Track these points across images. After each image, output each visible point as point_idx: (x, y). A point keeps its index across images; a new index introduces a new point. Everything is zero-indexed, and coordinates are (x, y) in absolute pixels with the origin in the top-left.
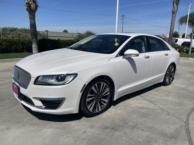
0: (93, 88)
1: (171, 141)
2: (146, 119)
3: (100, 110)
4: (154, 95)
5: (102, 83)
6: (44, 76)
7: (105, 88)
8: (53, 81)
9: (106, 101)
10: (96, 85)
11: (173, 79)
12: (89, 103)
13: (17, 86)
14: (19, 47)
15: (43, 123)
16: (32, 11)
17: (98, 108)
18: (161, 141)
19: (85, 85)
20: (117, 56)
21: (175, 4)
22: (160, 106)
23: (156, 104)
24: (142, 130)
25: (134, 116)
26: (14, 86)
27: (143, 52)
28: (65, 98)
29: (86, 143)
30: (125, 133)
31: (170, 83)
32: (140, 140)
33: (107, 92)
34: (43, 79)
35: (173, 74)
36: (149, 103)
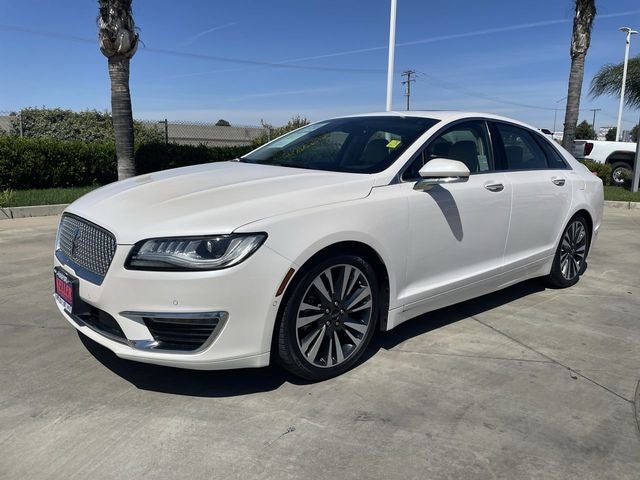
0: (318, 283)
1: (589, 462)
2: (497, 391)
3: (341, 359)
4: (522, 315)
5: (348, 269)
6: (158, 241)
7: (357, 286)
8: (187, 257)
9: (362, 329)
10: (328, 273)
11: (584, 267)
12: (305, 333)
13: (70, 277)
14: (75, 170)
15: (153, 399)
16: (119, 56)
17: (334, 354)
18: (553, 463)
19: (292, 270)
20: (395, 181)
21: (580, 27)
22: (546, 351)
23: (531, 344)
24: (487, 425)
25: (458, 381)
26: (61, 276)
27: (480, 172)
28: (226, 314)
29: (295, 464)
30: (429, 435)
31: (574, 281)
32: (480, 457)
33: (365, 300)
34: (155, 249)
35: (583, 248)
36: (505, 340)
